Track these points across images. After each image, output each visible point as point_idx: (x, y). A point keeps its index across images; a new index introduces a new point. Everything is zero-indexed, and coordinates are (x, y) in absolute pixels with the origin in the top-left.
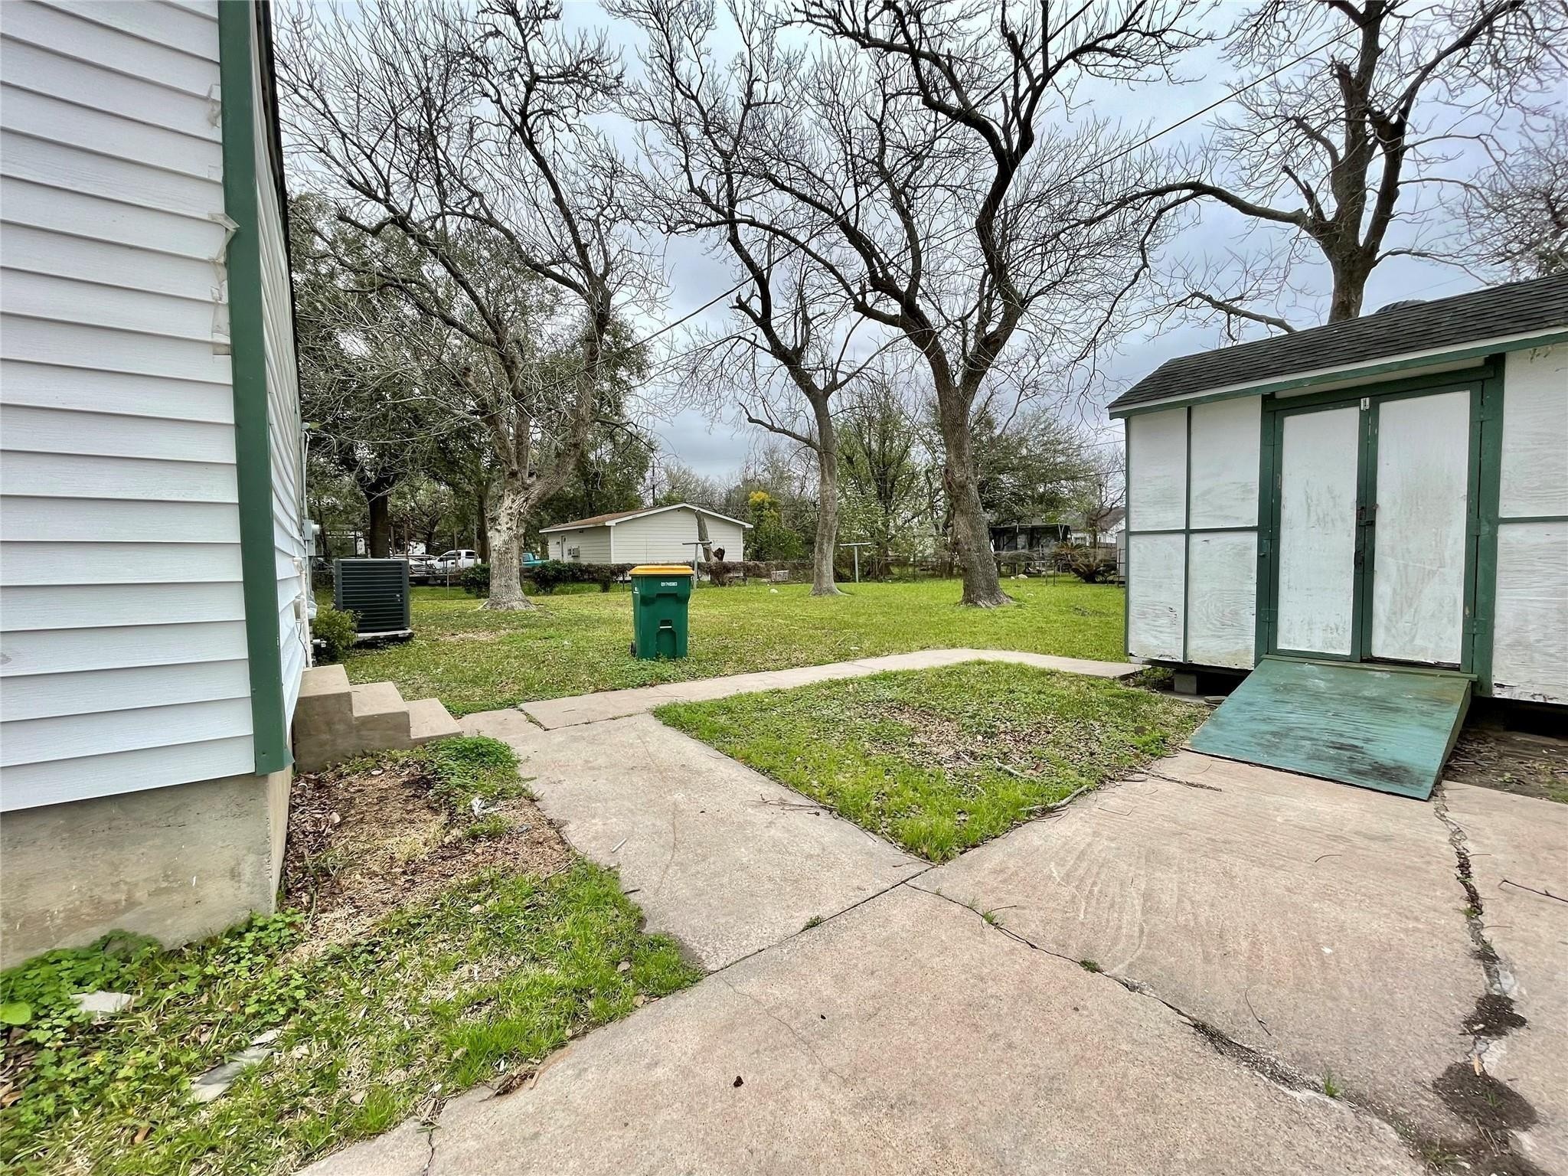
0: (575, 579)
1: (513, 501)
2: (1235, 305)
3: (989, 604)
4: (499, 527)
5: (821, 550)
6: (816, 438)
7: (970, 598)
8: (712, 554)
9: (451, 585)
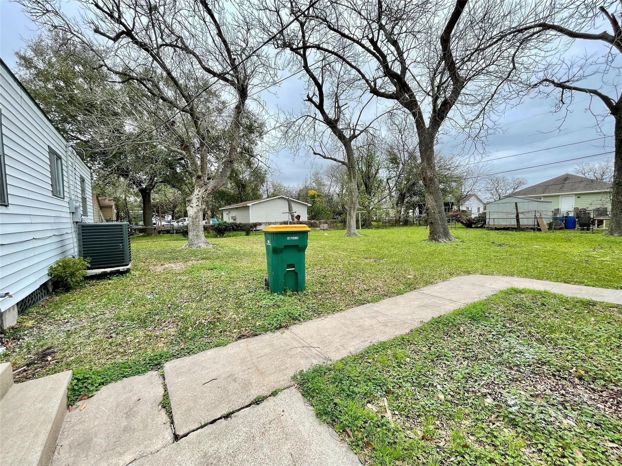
0: (234, 230)
1: (199, 191)
2: (568, 84)
3: (445, 241)
4: (192, 205)
5: (350, 214)
6: (346, 161)
7: (434, 237)
8: (295, 218)
9: (176, 233)
